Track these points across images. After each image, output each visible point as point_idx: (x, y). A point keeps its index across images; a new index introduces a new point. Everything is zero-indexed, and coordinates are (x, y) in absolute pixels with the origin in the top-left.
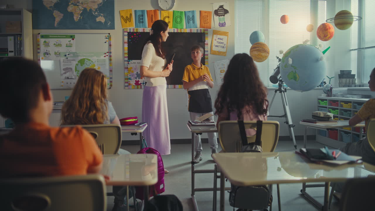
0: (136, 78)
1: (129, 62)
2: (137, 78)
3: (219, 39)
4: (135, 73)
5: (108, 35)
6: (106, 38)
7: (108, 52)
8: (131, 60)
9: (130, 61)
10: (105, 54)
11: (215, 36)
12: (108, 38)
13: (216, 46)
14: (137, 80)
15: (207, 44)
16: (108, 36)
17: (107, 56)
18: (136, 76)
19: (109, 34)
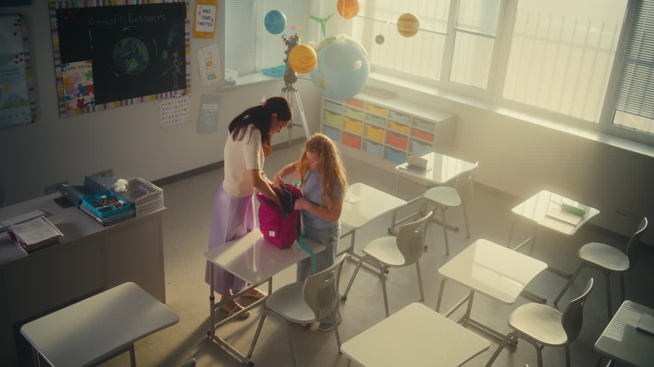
0: (78, 96)
1: (64, 69)
2: (81, 95)
3: (204, 11)
4: (76, 86)
5: (18, 18)
6: (16, 25)
7: (22, 54)
8: (67, 64)
9: (65, 66)
10: (17, 57)
11: (199, 6)
12: (19, 25)
13: (201, 24)
14: (81, 98)
15: (188, 22)
16: (18, 21)
17: (21, 60)
18: (78, 91)
19: (21, 16)
